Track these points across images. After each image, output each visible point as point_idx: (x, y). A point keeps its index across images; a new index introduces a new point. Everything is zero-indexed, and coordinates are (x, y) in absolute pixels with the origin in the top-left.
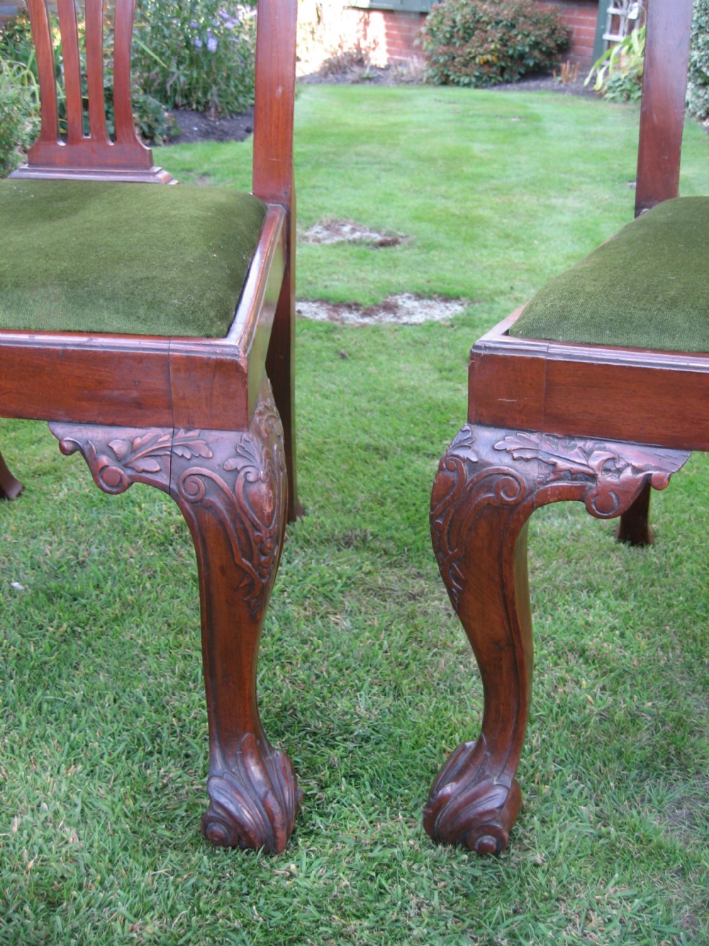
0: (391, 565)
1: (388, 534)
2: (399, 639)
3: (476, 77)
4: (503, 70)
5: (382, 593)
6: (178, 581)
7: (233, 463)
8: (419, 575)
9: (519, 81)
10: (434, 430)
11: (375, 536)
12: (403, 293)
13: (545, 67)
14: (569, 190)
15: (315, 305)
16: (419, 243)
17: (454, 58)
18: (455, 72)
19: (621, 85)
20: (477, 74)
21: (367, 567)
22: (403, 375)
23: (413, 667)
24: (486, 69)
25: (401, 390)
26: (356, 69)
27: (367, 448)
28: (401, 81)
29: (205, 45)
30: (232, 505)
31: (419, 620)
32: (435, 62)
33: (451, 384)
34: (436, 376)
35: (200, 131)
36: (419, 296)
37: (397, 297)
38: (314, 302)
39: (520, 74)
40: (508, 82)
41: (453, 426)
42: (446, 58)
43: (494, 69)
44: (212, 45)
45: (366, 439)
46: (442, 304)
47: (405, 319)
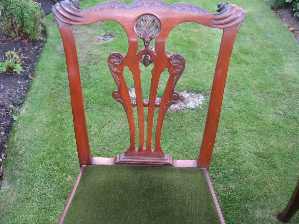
12: (183, 90)
46: (196, 95)
47: (188, 106)
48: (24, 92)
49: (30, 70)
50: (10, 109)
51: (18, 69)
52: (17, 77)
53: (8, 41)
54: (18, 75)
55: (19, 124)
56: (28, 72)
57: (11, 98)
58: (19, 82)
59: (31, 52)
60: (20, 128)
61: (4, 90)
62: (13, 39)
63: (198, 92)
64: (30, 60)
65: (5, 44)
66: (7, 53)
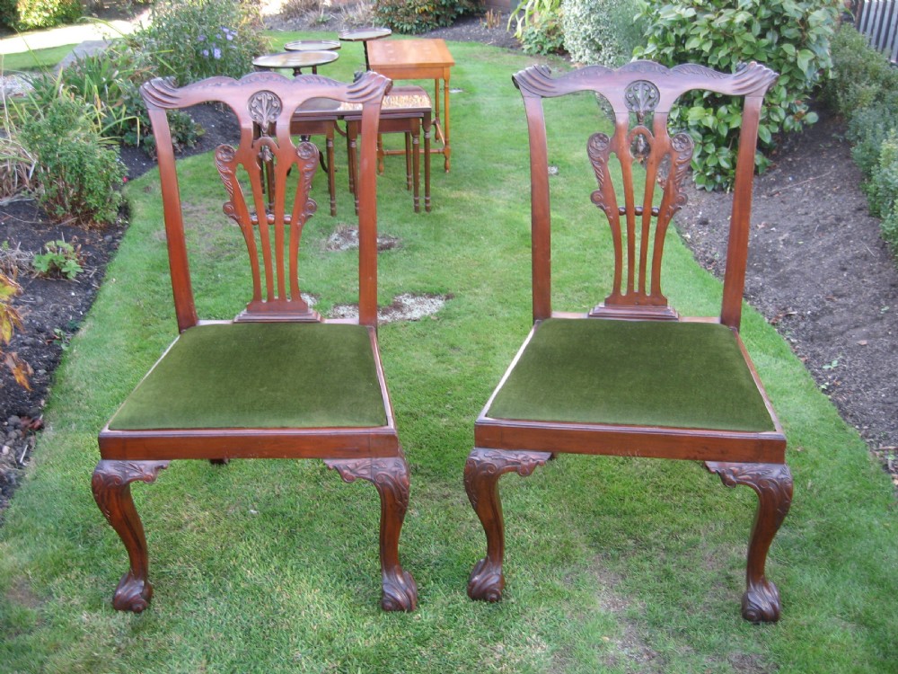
0: (432, 481)
1: (428, 465)
2: (443, 518)
3: (416, 24)
4: (438, 17)
5: (430, 496)
6: (331, 501)
7: (394, 469)
8: (446, 485)
9: (452, 26)
10: (440, 399)
11: (421, 467)
12: (404, 293)
13: (473, 12)
14: (501, 181)
15: (351, 308)
16: (406, 245)
17: (397, 9)
18: (399, 21)
19: (536, 38)
20: (417, 22)
21: (421, 484)
22: (416, 361)
23: (452, 531)
24: (424, 18)
25: (417, 372)
26: (312, 14)
27: (406, 414)
28: (353, 25)
29: (211, 55)
30: (394, 483)
31: (450, 508)
32: (380, 12)
33: (444, 366)
34: (435, 360)
35: (216, 127)
36: (414, 295)
37: (401, 297)
38: (350, 305)
39: (452, 19)
40: (443, 27)
41: (449, 395)
42: (390, 9)
43: (431, 17)
44: (217, 54)
45: (405, 409)
46: (429, 300)
47: (409, 316)
48: (84, 309)
49: (96, 275)
50: (56, 334)
51: (73, 267)
52: (70, 285)
53: (49, 225)
54: (72, 282)
55: (75, 351)
56: (91, 279)
57: (58, 319)
58: (73, 294)
59: (97, 246)
60: (77, 355)
61: (43, 305)
62: (60, 222)
63: (431, 295)
64: (94, 261)
65: (42, 231)
66: (48, 244)
